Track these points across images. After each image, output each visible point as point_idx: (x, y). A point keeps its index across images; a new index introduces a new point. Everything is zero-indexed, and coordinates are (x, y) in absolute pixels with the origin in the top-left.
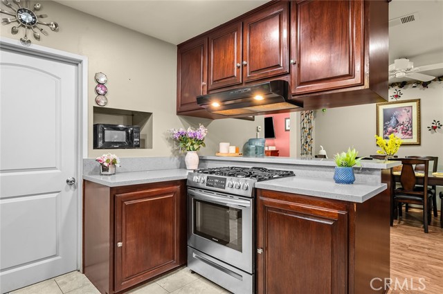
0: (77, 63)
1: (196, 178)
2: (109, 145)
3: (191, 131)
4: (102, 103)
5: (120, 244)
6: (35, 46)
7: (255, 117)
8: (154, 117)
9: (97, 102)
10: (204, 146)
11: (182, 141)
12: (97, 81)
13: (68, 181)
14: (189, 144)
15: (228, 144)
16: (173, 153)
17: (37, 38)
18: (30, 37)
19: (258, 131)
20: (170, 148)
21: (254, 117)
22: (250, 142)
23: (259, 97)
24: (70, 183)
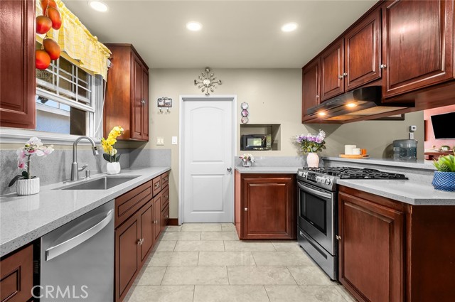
0: (231, 99)
1: (300, 174)
2: (252, 148)
3: (311, 136)
4: (245, 122)
5: (246, 209)
6: (212, 96)
7: (406, 114)
8: (282, 128)
9: (242, 121)
10: (325, 148)
11: (304, 144)
12: (242, 108)
13: (228, 169)
14: (310, 147)
15: (355, 146)
16: (299, 153)
17: (212, 91)
18: (209, 92)
19: (411, 131)
20: (296, 150)
21: (403, 116)
22: (396, 143)
23: (351, 105)
24: (229, 170)
